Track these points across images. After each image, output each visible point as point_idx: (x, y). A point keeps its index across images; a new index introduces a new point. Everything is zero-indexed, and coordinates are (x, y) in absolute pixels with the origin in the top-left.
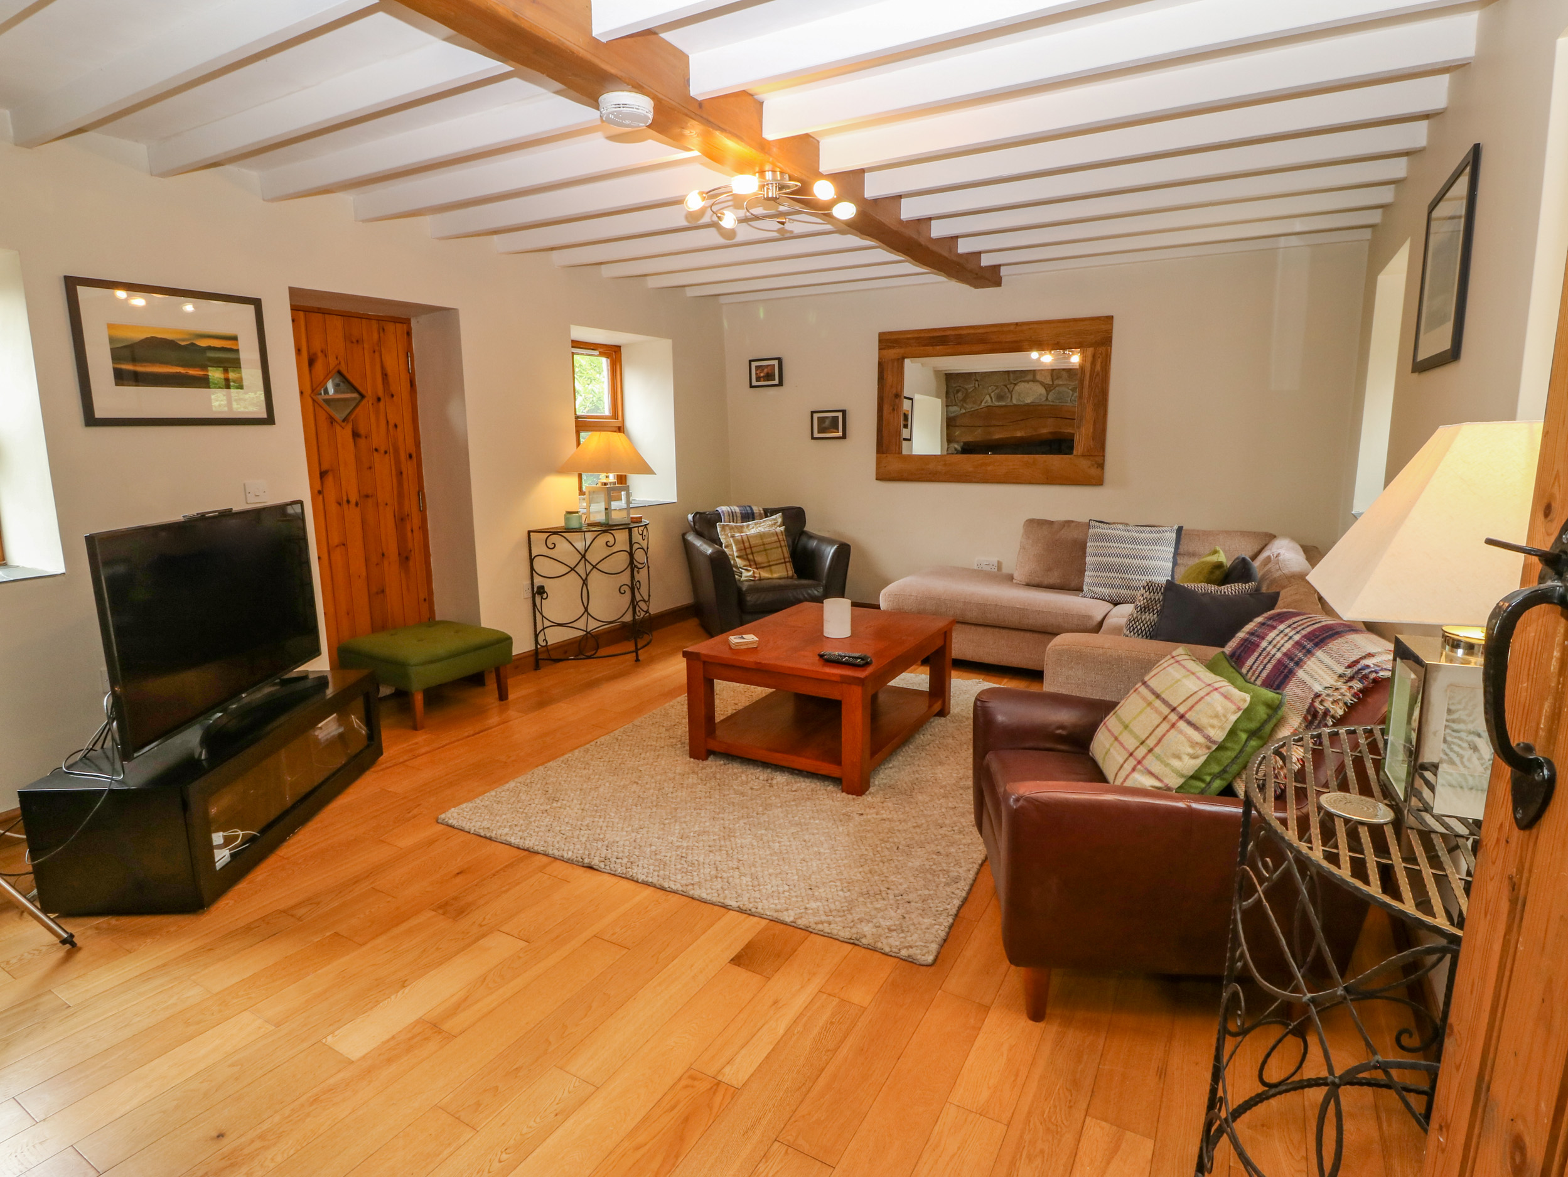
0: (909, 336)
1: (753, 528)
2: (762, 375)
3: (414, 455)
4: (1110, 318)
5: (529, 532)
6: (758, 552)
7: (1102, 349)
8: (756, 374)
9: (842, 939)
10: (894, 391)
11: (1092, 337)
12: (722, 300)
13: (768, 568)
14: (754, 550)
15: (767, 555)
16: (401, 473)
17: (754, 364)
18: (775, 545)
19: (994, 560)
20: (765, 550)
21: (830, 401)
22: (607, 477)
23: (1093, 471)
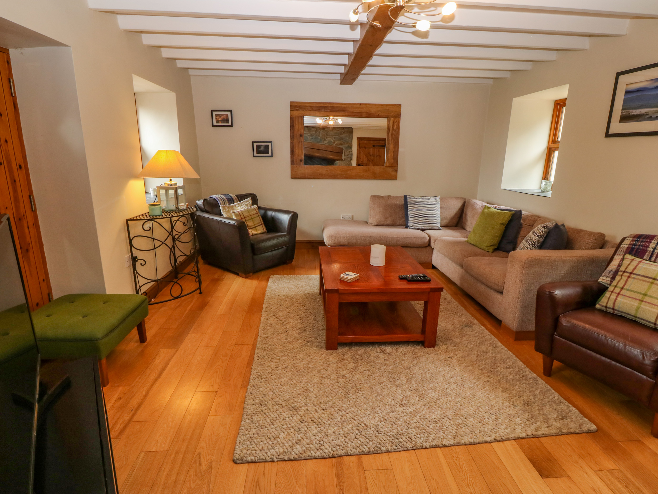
0: (307, 105)
1: (238, 207)
2: (220, 119)
3: (23, 166)
4: (400, 106)
5: (127, 221)
6: (249, 220)
7: (397, 119)
8: (216, 119)
9: (555, 435)
10: (300, 133)
11: (393, 113)
12: (191, 72)
13: (255, 229)
14: (246, 219)
15: (253, 221)
16: (15, 181)
17: (214, 113)
18: (255, 216)
19: (350, 215)
20: (252, 219)
21: (262, 137)
22: (171, 180)
23: (393, 173)
